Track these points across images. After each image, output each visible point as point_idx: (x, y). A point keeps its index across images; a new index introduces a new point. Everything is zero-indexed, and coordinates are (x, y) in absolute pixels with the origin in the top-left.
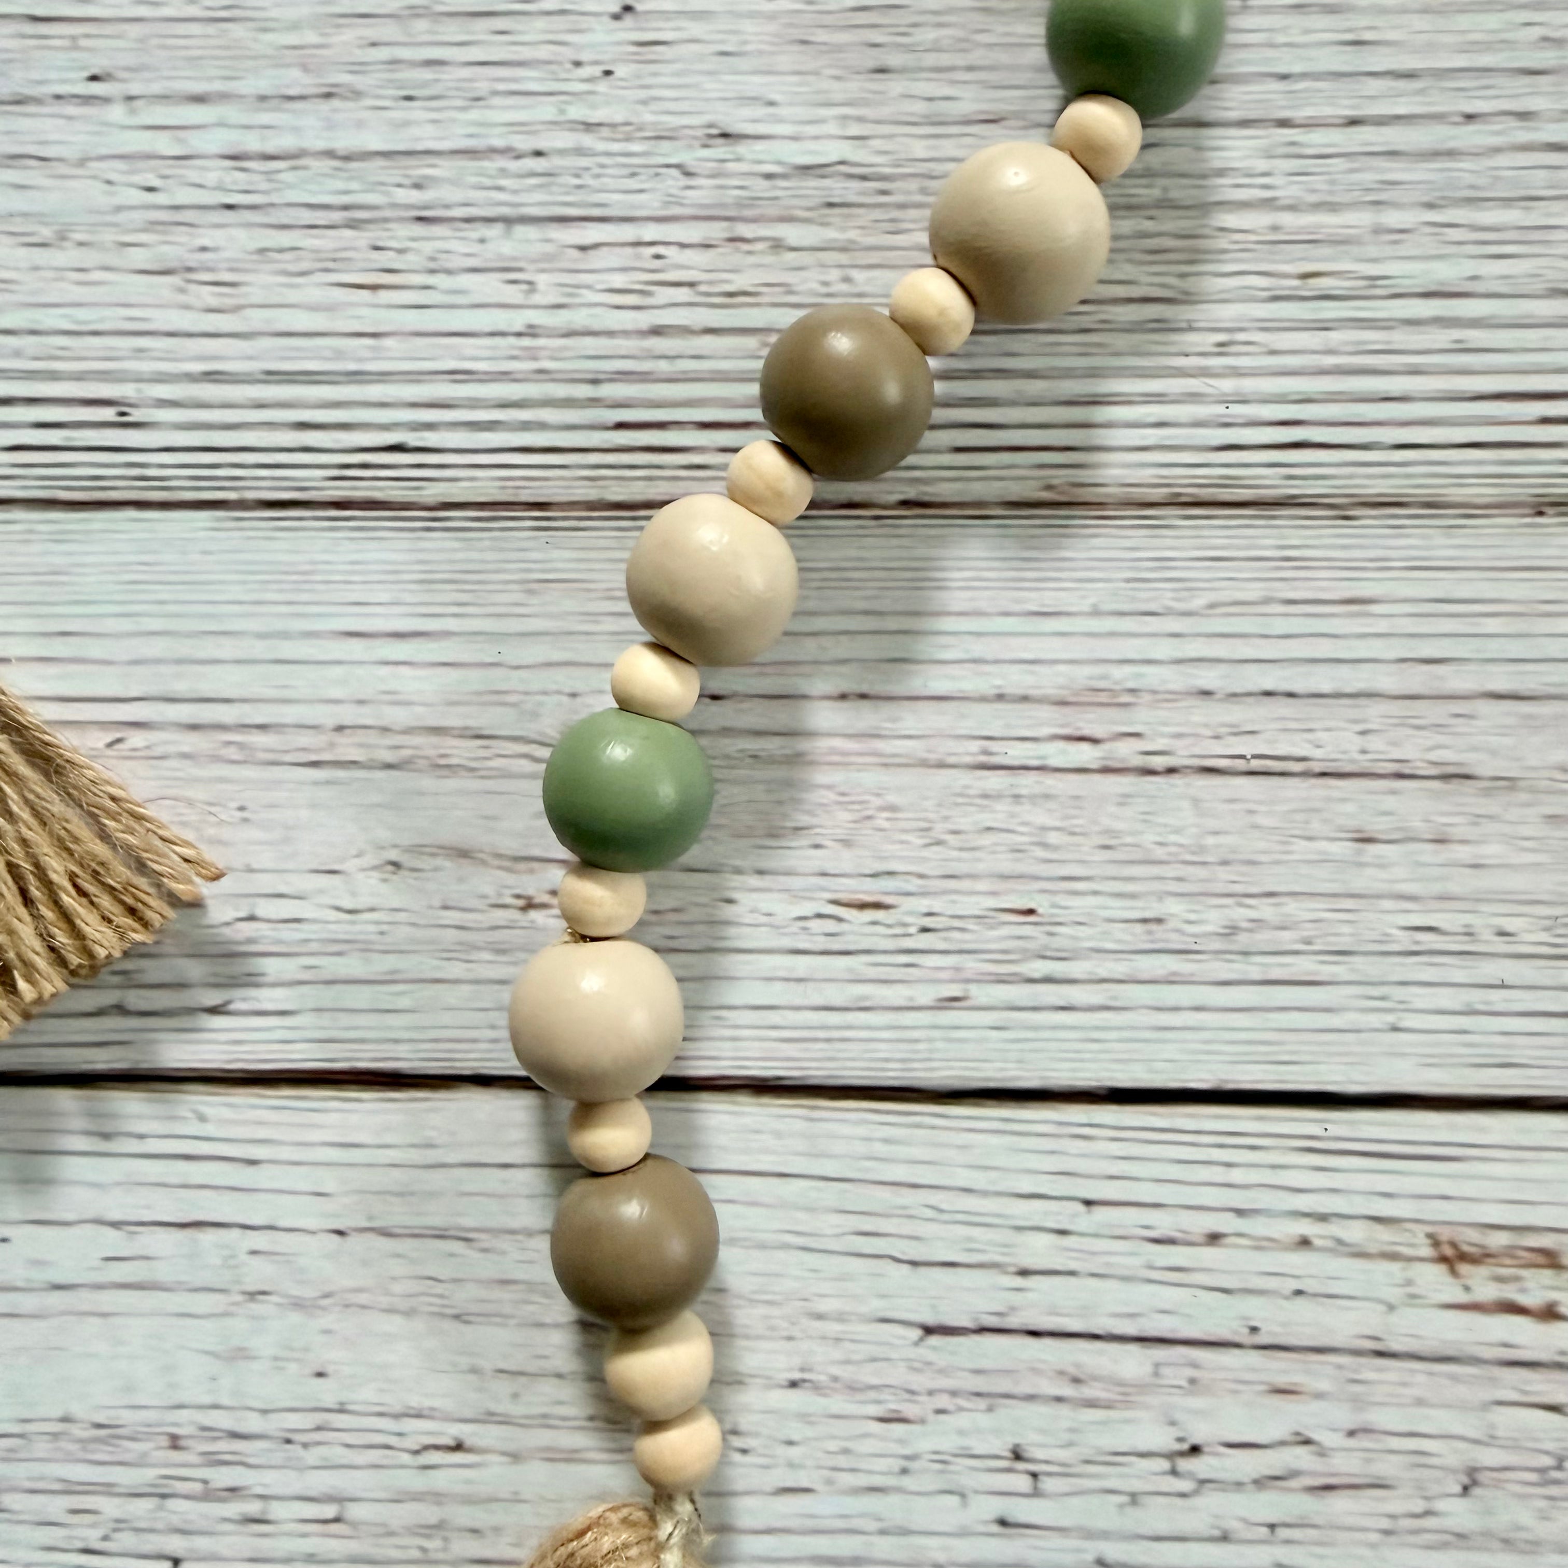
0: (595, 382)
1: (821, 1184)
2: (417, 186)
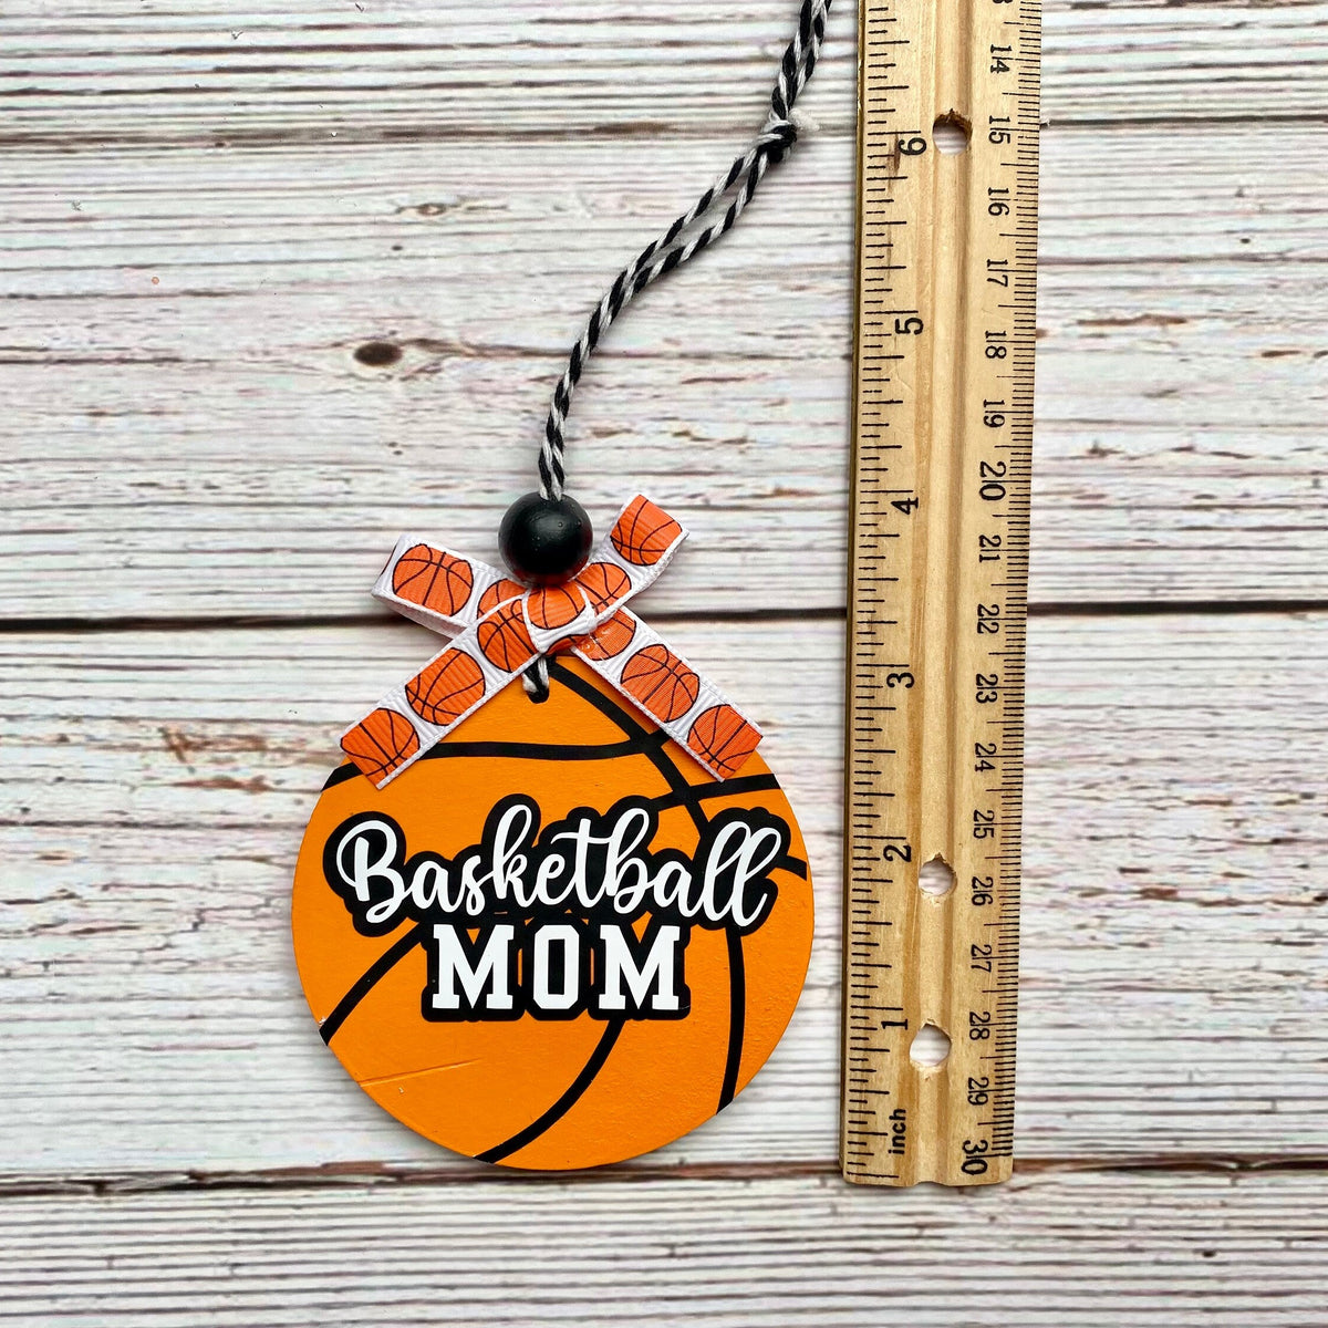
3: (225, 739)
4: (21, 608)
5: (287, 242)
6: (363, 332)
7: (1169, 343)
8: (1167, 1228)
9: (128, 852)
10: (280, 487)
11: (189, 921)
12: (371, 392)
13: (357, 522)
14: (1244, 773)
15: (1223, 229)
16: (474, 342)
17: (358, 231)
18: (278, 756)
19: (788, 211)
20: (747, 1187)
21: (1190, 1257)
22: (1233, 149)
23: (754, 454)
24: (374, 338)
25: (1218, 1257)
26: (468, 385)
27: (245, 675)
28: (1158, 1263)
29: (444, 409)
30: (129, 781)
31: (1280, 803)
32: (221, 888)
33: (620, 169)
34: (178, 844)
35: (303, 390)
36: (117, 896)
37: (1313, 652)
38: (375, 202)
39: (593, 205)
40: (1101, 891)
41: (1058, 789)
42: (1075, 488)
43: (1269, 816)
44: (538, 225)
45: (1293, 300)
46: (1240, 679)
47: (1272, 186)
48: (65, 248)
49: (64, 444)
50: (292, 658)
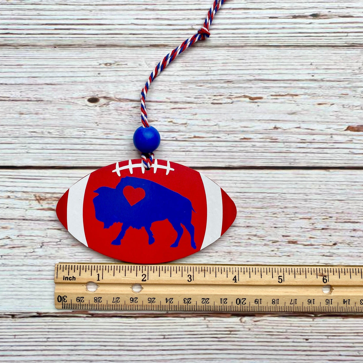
3: (51, 198)
5: (71, 72)
6: (90, 95)
7: (294, 101)
8: (296, 332)
9: (24, 226)
10: (67, 133)
11: (40, 245)
12: (91, 110)
13: (87, 142)
14: (314, 211)
15: (307, 73)
16: (118, 98)
17: (89, 69)
19: (198, 67)
20: (184, 320)
21: (302, 340)
22: (309, 53)
23: (189, 127)
24: (92, 96)
25: (309, 341)
26: (116, 108)
27: (56, 181)
28: (293, 342)
29: (110, 114)
30: (25, 208)
31: (324, 219)
32: (48, 237)
33: (156, 56)
34: (37, 225)
35: (74, 109)
36: (21, 238)
37: (332, 180)
38: (94, 62)
39: (149, 64)
40: (277, 241)
41: (266, 214)
42: (270, 137)
43: (321, 222)
44: (135, 69)
45: (325, 91)
46: (313, 186)
47: (319, 62)
48: (15, 72)
49: (13, 122)
50: (69, 177)
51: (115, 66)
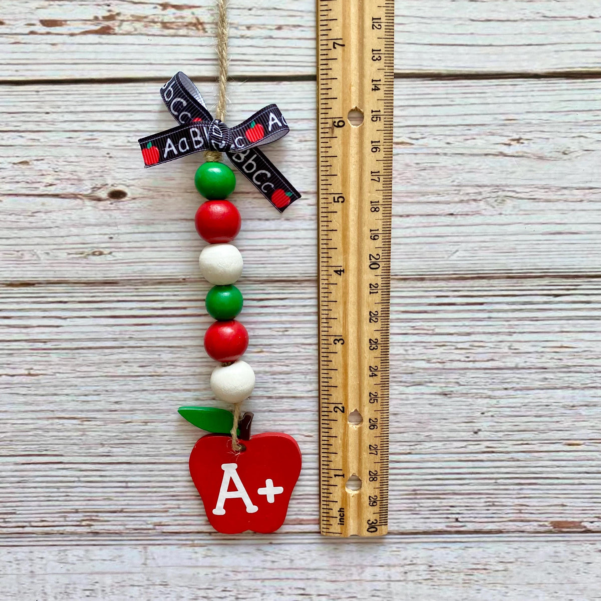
0: (490, 318)
1: (417, 42)
2: (546, 379)
3: (179, 28)
4: (266, 87)
5: (156, 241)
6: (124, 204)
12: (121, 179)
13: (124, 124)
16: (79, 200)
18: (156, 20)
24: (119, 202)
26: (80, 182)
27: (171, 56)
29: (90, 172)
33: (24, 269)
35: (148, 180)
38: (120, 256)
39: (34, 255)
44: (55, 247)
50: (151, 64)
51: (86, 250)
